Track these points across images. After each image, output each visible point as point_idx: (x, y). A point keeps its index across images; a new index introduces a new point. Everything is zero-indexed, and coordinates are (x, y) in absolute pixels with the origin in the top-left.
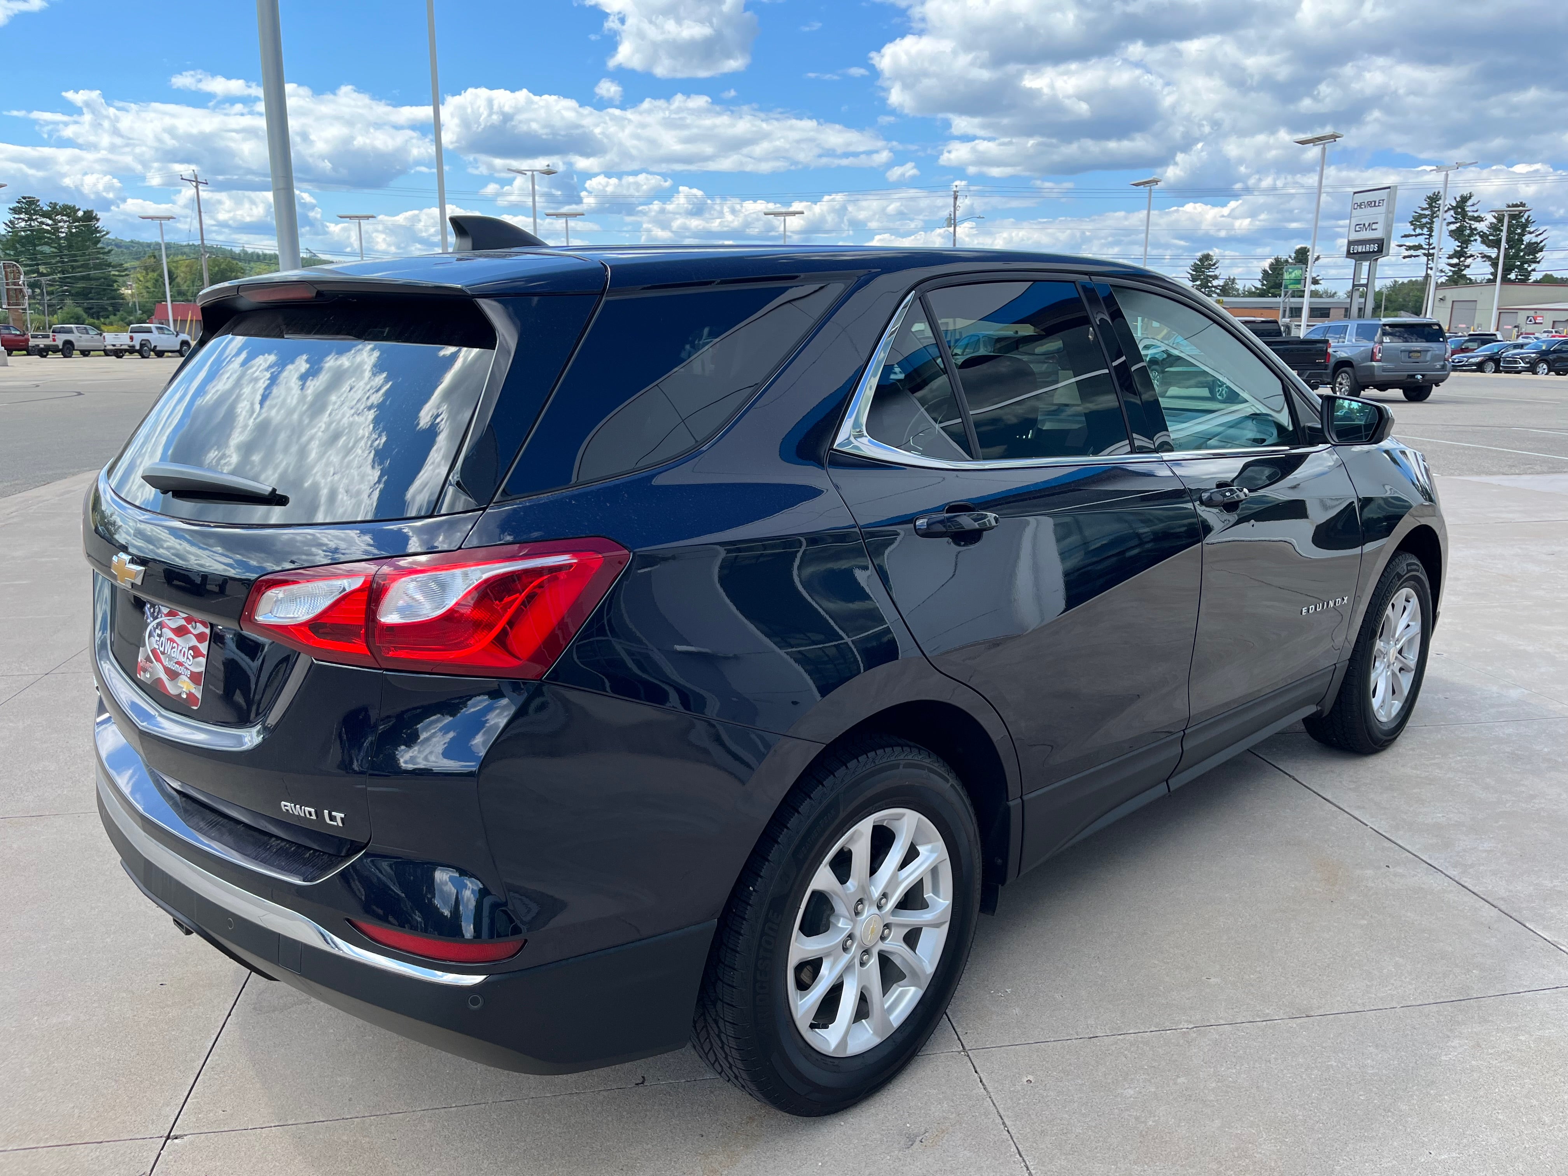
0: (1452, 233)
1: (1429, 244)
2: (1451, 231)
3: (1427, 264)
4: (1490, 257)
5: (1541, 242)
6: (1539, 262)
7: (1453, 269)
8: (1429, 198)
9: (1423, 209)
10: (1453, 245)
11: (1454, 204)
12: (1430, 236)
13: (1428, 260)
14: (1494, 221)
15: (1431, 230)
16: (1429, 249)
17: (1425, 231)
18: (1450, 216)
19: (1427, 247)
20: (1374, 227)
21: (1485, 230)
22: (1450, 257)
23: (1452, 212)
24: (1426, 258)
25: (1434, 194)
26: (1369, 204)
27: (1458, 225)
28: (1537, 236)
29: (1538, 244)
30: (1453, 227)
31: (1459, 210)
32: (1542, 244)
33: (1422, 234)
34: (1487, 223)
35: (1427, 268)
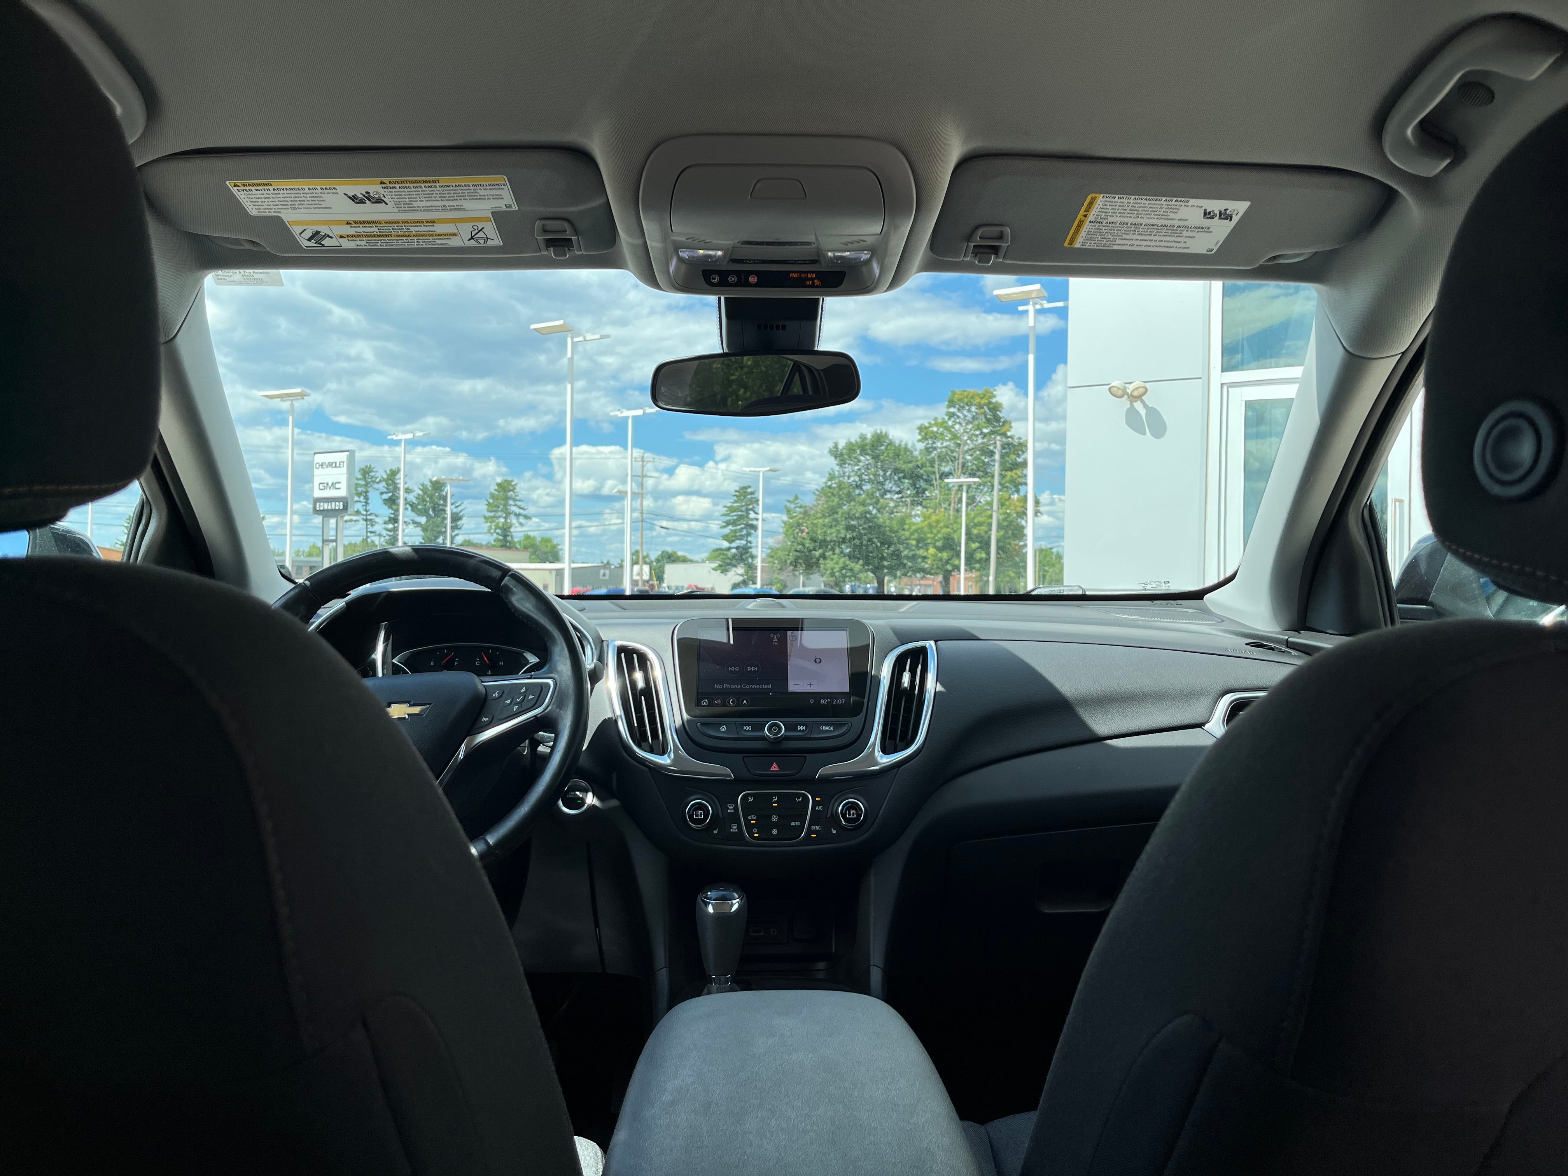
0: (386, 501)
1: (367, 511)
2: (384, 500)
3: (367, 528)
4: (420, 523)
5: (461, 512)
6: (460, 529)
7: (389, 533)
8: (363, 470)
9: (358, 479)
10: (387, 512)
11: (385, 476)
12: (367, 503)
13: (367, 525)
14: (421, 492)
15: (366, 498)
16: (366, 515)
17: (362, 499)
18: (382, 486)
19: (365, 513)
20: (337, 486)
21: (414, 500)
22: (385, 523)
23: (384, 484)
24: (365, 522)
25: (366, 466)
26: (330, 465)
27: (390, 494)
28: (456, 507)
29: (458, 514)
30: (386, 496)
31: (390, 482)
32: (461, 514)
33: (360, 502)
34: (415, 494)
35: (367, 532)
